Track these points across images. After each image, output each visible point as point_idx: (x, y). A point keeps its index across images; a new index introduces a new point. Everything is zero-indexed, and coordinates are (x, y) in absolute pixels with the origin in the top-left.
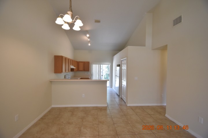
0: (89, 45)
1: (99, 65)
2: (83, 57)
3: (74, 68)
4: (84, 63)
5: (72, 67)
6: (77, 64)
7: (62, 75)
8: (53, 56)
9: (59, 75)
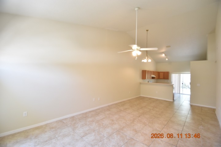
0: (167, 59)
1: (179, 74)
2: (163, 69)
3: (155, 76)
4: (164, 73)
5: (154, 76)
6: (159, 73)
7: (146, 81)
8: (141, 71)
9: (144, 80)
